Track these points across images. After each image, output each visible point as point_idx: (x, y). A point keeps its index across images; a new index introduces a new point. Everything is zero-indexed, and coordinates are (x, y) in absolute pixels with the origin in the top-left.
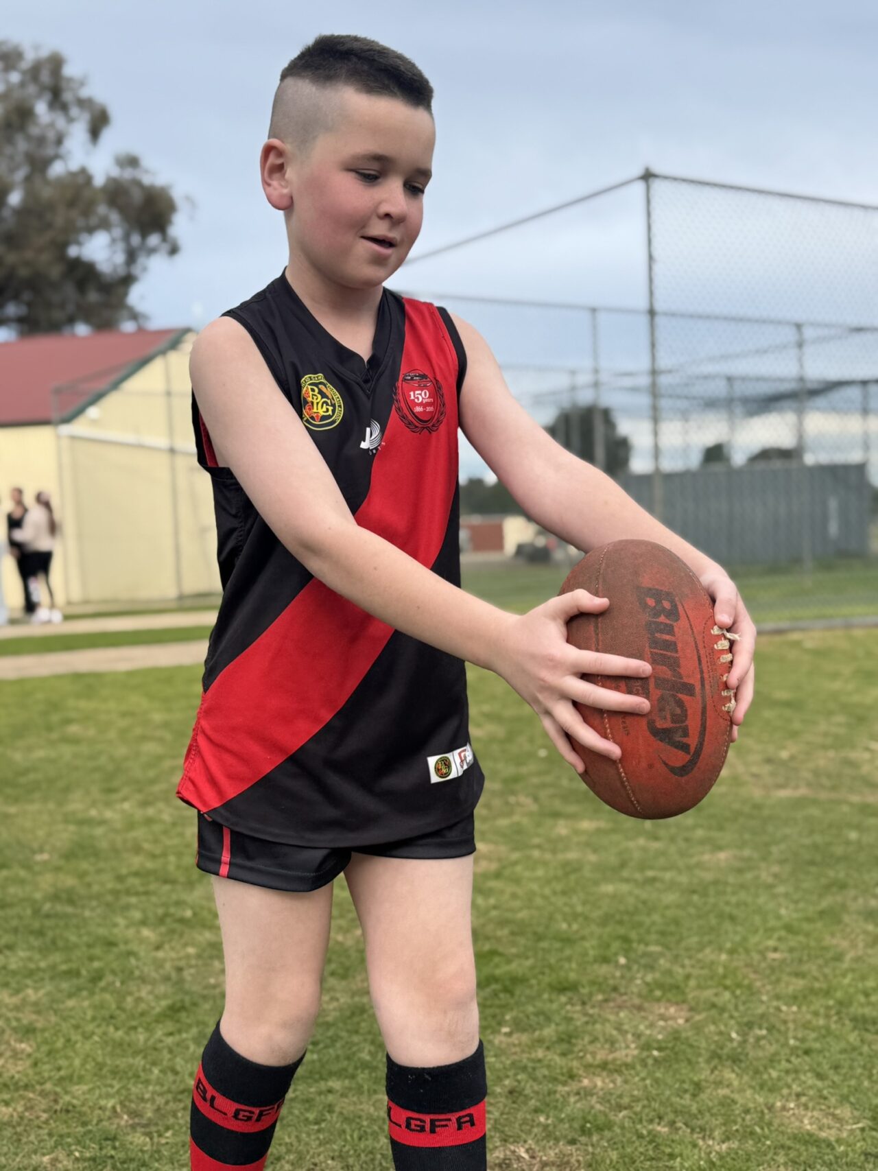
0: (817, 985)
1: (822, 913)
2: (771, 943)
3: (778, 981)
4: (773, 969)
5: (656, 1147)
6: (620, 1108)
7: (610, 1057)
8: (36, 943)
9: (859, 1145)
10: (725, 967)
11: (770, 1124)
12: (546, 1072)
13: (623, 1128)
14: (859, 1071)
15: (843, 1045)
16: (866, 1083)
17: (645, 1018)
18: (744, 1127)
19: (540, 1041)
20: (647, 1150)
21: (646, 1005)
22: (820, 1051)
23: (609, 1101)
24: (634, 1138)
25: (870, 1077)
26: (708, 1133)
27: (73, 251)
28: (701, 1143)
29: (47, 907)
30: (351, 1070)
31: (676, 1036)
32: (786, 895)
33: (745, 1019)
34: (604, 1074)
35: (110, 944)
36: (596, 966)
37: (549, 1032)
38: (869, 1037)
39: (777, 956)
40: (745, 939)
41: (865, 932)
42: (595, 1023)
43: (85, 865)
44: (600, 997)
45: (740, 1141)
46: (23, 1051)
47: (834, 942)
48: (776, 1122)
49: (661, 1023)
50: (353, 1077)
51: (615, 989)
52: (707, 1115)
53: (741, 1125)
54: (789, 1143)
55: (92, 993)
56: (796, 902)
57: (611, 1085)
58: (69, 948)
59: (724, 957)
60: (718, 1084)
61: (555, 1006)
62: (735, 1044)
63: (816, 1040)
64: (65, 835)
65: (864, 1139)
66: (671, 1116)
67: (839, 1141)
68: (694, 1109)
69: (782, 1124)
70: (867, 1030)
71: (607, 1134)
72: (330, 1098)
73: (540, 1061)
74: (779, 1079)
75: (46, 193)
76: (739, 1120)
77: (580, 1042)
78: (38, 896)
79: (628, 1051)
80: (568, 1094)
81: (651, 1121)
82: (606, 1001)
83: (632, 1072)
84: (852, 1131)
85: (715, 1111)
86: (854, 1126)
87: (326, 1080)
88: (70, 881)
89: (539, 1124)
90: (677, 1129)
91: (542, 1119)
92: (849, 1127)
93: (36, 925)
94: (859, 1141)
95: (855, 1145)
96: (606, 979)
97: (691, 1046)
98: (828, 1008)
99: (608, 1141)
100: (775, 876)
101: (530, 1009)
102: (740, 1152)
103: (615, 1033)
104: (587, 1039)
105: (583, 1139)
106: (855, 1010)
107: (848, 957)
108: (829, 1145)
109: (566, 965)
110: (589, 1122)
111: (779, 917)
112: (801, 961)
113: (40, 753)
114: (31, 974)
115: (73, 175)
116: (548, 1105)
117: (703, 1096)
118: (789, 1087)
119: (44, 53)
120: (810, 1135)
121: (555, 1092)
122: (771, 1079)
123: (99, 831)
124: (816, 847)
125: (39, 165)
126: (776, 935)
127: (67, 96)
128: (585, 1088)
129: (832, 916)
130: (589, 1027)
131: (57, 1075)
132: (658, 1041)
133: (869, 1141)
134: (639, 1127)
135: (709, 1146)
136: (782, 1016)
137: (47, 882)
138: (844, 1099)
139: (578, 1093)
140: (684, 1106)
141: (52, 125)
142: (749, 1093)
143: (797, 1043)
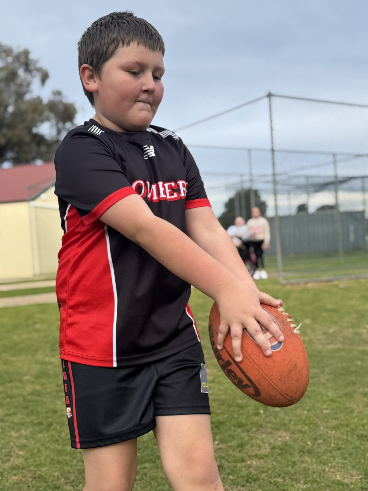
0: (343, 423)
1: (346, 394)
2: (325, 406)
3: (327, 421)
4: (325, 417)
5: (278, 487)
6: (263, 472)
7: (259, 453)
8: (25, 411)
9: (359, 485)
10: (306, 416)
11: (323, 477)
12: (232, 459)
13: (264, 480)
14: (360, 456)
15: (353, 446)
16: (363, 461)
17: (273, 437)
18: (313, 478)
19: (230, 447)
20: (274, 488)
21: (274, 432)
22: (344, 449)
23: (258, 470)
24: (268, 484)
25: (364, 458)
26: (298, 481)
27: (35, 130)
28: (295, 485)
29: (29, 398)
30: (154, 459)
31: (286, 443)
32: (331, 387)
33: (314, 437)
34: (256, 459)
35: (55, 412)
36: (253, 417)
37: (234, 443)
38: (364, 442)
39: (327, 411)
40: (314, 405)
41: (364, 402)
42: (252, 439)
43: (44, 381)
44: (254, 429)
45: (311, 484)
46: (21, 455)
47: (351, 405)
48: (326, 477)
49: (280, 439)
50: (154, 462)
51: (261, 426)
52: (298, 475)
53: (312, 478)
54: (331, 484)
55: (48, 431)
56: (335, 390)
57: (259, 464)
58: (38, 414)
59: (305, 412)
60: (303, 462)
61: (236, 433)
62: (309, 447)
63: (343, 444)
64: (36, 369)
65: (361, 483)
66: (283, 475)
67: (351, 483)
68: (293, 472)
69: (328, 477)
70: (363, 440)
71: (258, 482)
72: (145, 470)
73: (230, 455)
74: (327, 459)
75: (24, 107)
76: (311, 476)
77: (247, 447)
78: (25, 393)
79: (266, 450)
80: (242, 467)
81: (275, 477)
82: (257, 430)
83: (268, 458)
84: (356, 480)
85: (301, 472)
86: (358, 478)
87: (143, 463)
88: (38, 387)
89: (230, 479)
90: (286, 480)
91: (231, 477)
92: (355, 478)
93: (25, 405)
94: (359, 483)
95: (358, 484)
96: (257, 422)
97: (292, 448)
98: (348, 431)
99: (258, 485)
100: (327, 380)
101: (226, 434)
102: (311, 488)
103: (261, 443)
104: (250, 445)
105: (248, 485)
106: (359, 432)
107: (356, 412)
108: (347, 485)
109: (241, 417)
110: (250, 478)
111: (328, 396)
112: (337, 413)
113: (24, 336)
114: (23, 424)
115: (34, 100)
116: (233, 472)
117: (296, 467)
118: (331, 463)
119: (21, 49)
120: (339, 481)
121: (236, 467)
122: (324, 460)
123: (49, 367)
124: (343, 368)
125: (20, 96)
126: (327, 403)
127: (32, 67)
128: (249, 465)
129: (349, 395)
130: (250, 441)
131: (34, 464)
132: (279, 446)
133: (363, 483)
134: (270, 479)
135: (298, 486)
136: (329, 435)
137: (29, 388)
138: (354, 467)
139: (245, 467)
140: (288, 471)
141: (25, 79)
142: (315, 465)
143: (335, 446)
